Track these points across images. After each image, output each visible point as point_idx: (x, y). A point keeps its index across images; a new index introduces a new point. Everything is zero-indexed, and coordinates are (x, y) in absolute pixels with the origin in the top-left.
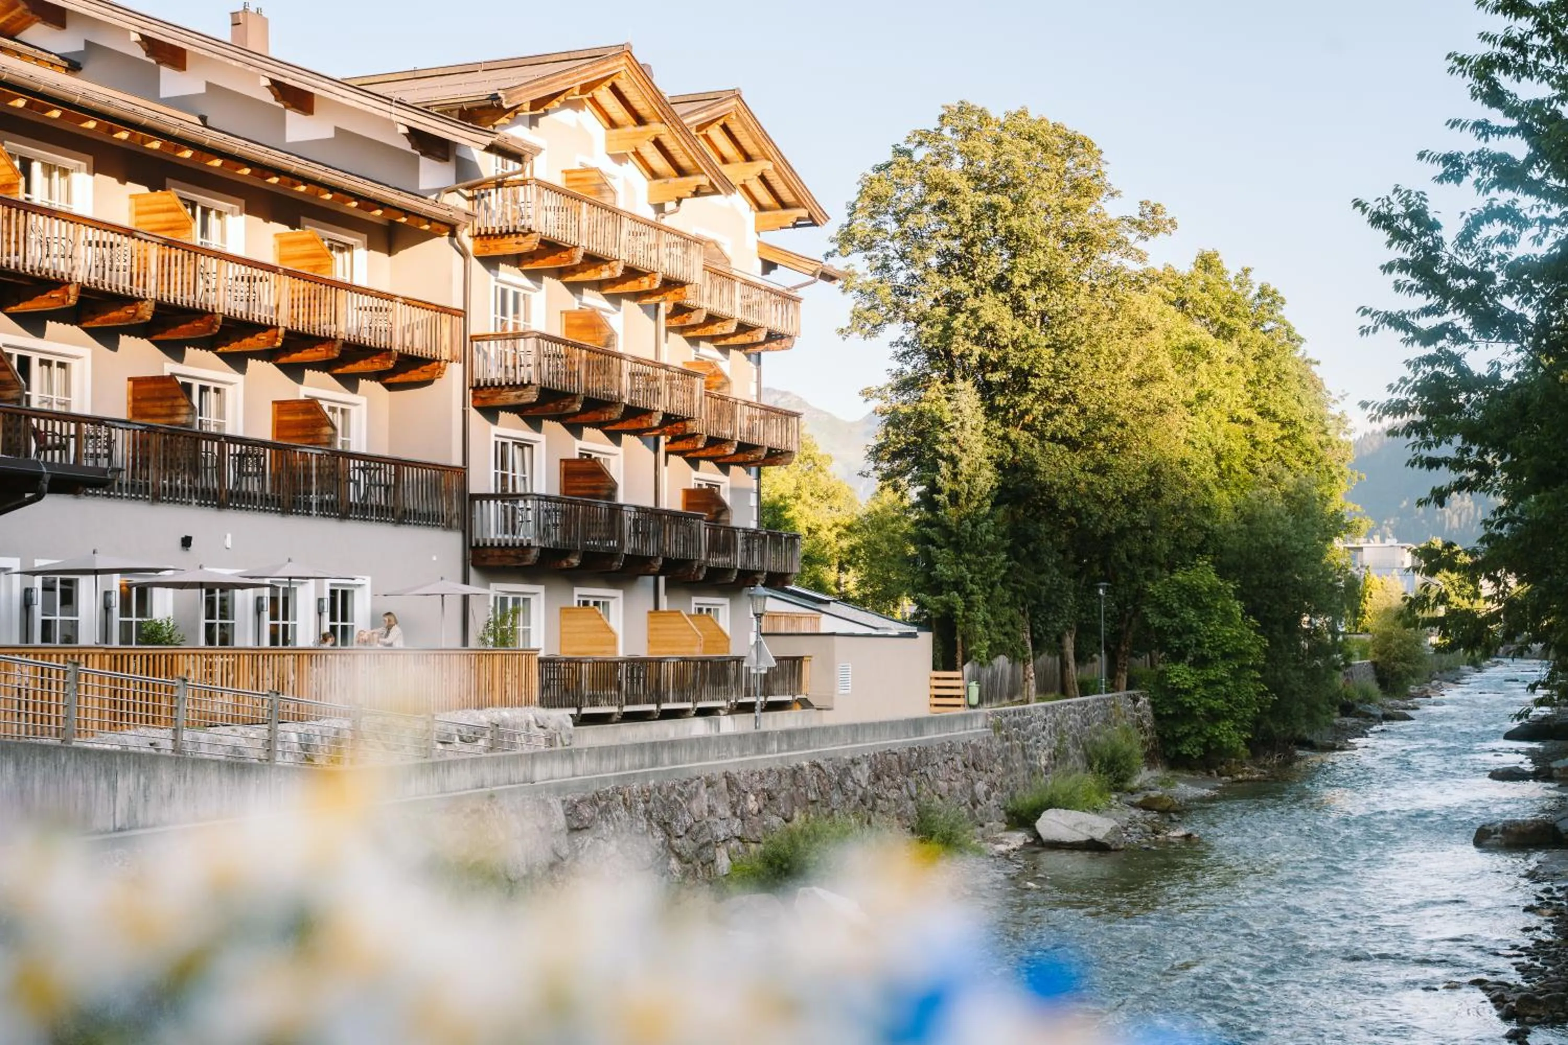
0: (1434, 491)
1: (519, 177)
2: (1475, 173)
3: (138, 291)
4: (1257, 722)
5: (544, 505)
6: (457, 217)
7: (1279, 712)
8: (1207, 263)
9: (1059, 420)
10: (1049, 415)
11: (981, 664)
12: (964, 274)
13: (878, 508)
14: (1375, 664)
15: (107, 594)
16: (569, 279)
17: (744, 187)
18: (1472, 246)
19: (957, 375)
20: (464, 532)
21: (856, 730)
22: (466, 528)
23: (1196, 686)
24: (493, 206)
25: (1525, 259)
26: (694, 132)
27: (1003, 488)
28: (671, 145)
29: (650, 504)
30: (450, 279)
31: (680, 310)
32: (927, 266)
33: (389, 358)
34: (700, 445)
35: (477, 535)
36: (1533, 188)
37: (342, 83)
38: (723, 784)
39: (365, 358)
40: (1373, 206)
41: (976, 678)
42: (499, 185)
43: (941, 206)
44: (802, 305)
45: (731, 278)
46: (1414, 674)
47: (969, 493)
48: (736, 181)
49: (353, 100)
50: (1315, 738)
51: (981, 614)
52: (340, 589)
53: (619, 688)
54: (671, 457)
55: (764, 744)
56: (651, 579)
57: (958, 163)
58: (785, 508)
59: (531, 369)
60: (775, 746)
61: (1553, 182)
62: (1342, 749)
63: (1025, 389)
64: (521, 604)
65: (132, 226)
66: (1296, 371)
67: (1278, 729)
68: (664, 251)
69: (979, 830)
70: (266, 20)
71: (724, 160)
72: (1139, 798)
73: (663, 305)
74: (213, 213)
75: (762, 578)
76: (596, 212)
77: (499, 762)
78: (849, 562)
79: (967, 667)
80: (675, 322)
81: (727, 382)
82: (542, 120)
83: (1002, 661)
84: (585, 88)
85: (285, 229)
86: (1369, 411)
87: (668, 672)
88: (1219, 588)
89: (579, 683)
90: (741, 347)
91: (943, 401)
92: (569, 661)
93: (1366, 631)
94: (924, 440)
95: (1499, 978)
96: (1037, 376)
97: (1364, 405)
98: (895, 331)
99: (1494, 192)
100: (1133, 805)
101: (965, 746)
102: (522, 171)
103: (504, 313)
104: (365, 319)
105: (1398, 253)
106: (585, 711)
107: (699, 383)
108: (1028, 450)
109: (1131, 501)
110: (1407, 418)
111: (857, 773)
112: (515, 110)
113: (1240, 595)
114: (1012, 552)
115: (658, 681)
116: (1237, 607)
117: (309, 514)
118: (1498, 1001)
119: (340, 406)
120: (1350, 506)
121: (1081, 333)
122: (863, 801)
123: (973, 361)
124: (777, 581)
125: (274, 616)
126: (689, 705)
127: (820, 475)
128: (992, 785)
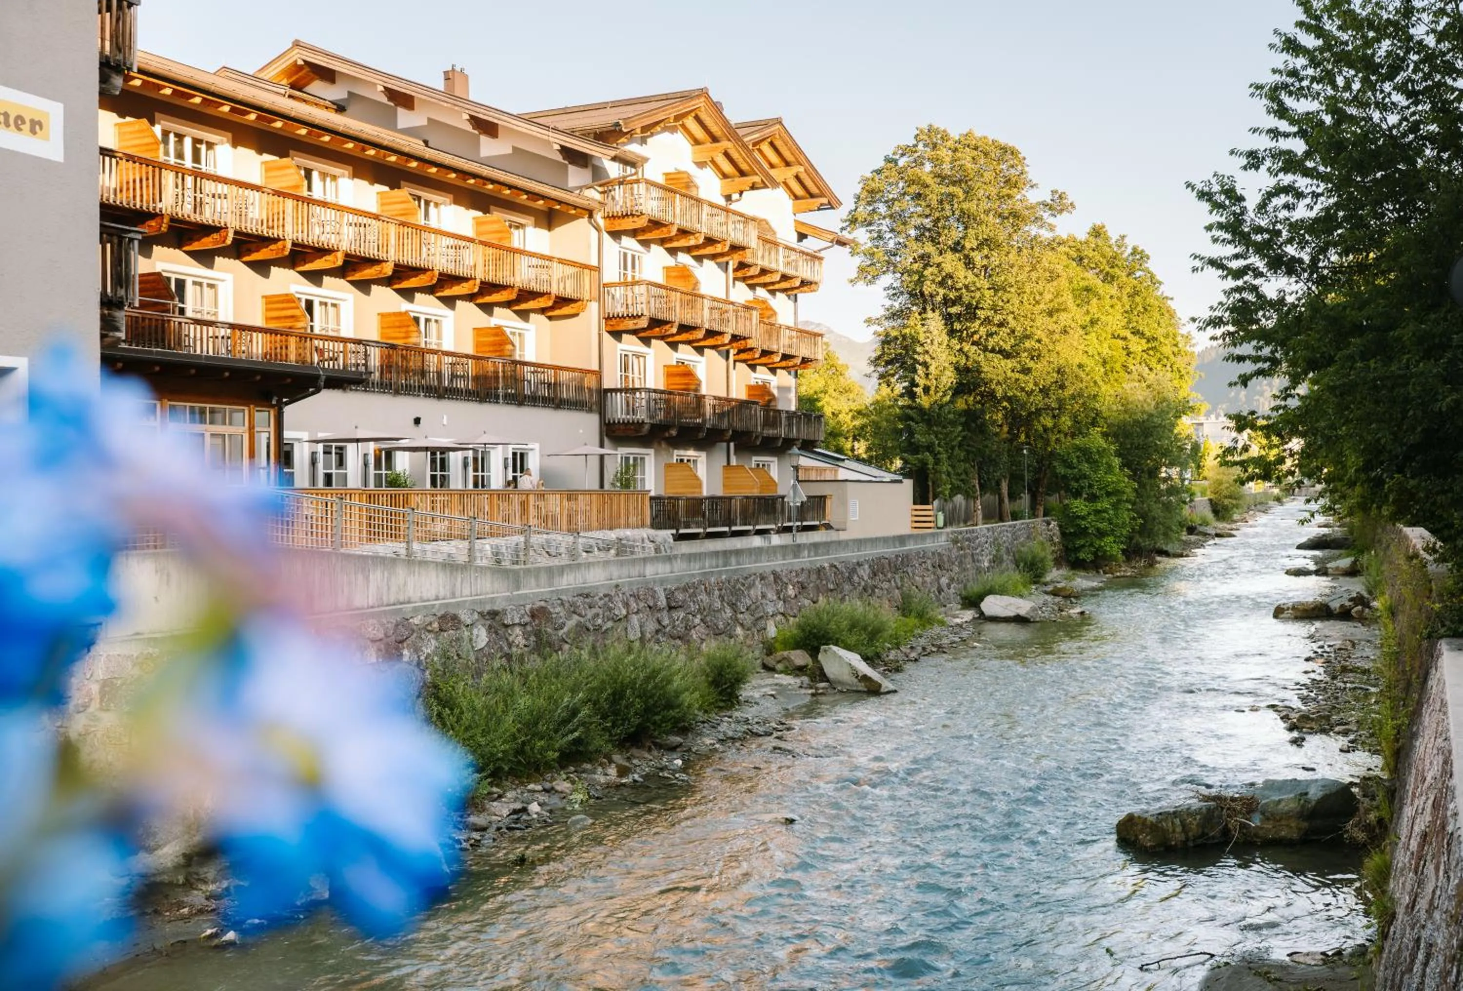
0: (1240, 376)
1: (635, 177)
2: (1268, 163)
3: (382, 255)
4: (1131, 538)
5: (653, 395)
6: (593, 205)
7: (1145, 530)
8: (1097, 232)
9: (996, 338)
10: (990, 335)
11: (946, 500)
12: (932, 241)
13: (879, 398)
14: (1211, 500)
15: (365, 455)
16: (669, 245)
17: (785, 183)
18: (1266, 212)
19: (928, 308)
20: (600, 414)
21: (860, 543)
22: (602, 413)
23: (1089, 514)
24: (617, 198)
25: (1302, 221)
26: (751, 147)
27: (960, 384)
28: (735, 155)
29: (723, 394)
30: (589, 246)
31: (742, 266)
32: (908, 236)
33: (549, 299)
34: (757, 355)
35: (609, 416)
36: (1307, 173)
37: (518, 117)
38: (772, 578)
39: (534, 299)
40: (1199, 186)
41: (942, 509)
42: (620, 183)
43: (918, 196)
44: (824, 262)
45: (776, 244)
46: (1237, 506)
47: (937, 387)
48: (779, 179)
49: (523, 127)
50: (1169, 548)
51: (945, 467)
52: (519, 452)
53: (704, 516)
54: (738, 364)
55: (799, 551)
56: (725, 444)
57: (928, 167)
58: (817, 400)
59: (644, 306)
60: (806, 552)
61: (1321, 168)
62: (1187, 556)
63: (974, 317)
64: (639, 461)
65: (379, 213)
66: (1156, 303)
67: (1146, 543)
68: (731, 227)
69: (943, 609)
70: (466, 77)
71: (772, 166)
72: (1050, 588)
73: (731, 263)
74: (432, 204)
75: (799, 443)
76: (686, 201)
77: (622, 564)
78: (859, 435)
79: (936, 503)
80: (740, 274)
81: (775, 314)
82: (649, 140)
83: (959, 499)
84: (677, 118)
85: (479, 214)
86: (1196, 324)
87: (736, 505)
88: (1104, 449)
89: (677, 513)
90: (784, 291)
91: (919, 326)
92: (670, 498)
93: (1205, 478)
94: (907, 353)
95: (1287, 703)
96: (982, 308)
97: (1194, 320)
98: (888, 279)
99: (1281, 175)
100: (1046, 593)
101: (933, 554)
102: (636, 173)
103: (625, 268)
104: (532, 273)
105: (1217, 218)
106: (682, 531)
107: (755, 314)
108: (976, 358)
109: (1045, 391)
110: (1223, 329)
111: (861, 572)
112: (631, 132)
113: (1118, 454)
114: (966, 425)
115: (730, 512)
116: (1116, 462)
117: (497, 403)
118: (1285, 718)
119: (518, 331)
120: (1194, 394)
121: (1012, 280)
122: (865, 589)
123: (939, 299)
124: (808, 446)
125: (476, 470)
126: (750, 528)
127: (841, 378)
128: (952, 580)
